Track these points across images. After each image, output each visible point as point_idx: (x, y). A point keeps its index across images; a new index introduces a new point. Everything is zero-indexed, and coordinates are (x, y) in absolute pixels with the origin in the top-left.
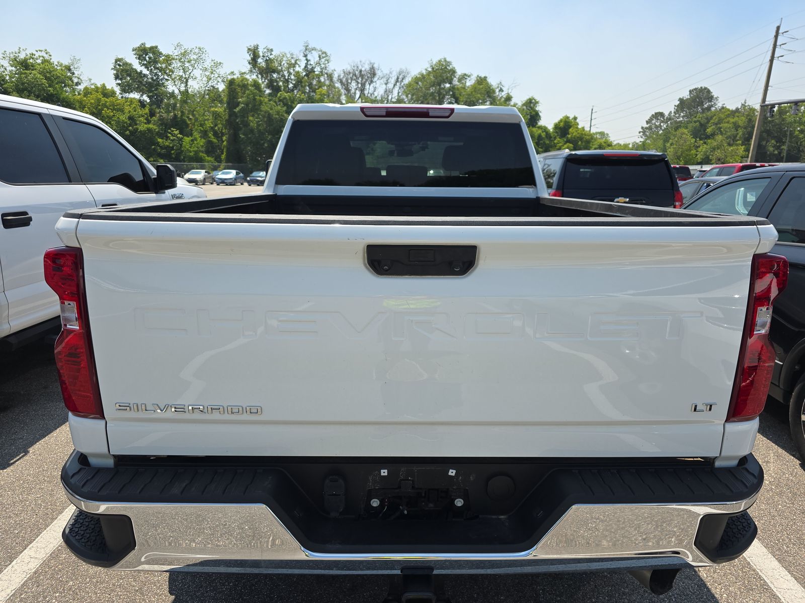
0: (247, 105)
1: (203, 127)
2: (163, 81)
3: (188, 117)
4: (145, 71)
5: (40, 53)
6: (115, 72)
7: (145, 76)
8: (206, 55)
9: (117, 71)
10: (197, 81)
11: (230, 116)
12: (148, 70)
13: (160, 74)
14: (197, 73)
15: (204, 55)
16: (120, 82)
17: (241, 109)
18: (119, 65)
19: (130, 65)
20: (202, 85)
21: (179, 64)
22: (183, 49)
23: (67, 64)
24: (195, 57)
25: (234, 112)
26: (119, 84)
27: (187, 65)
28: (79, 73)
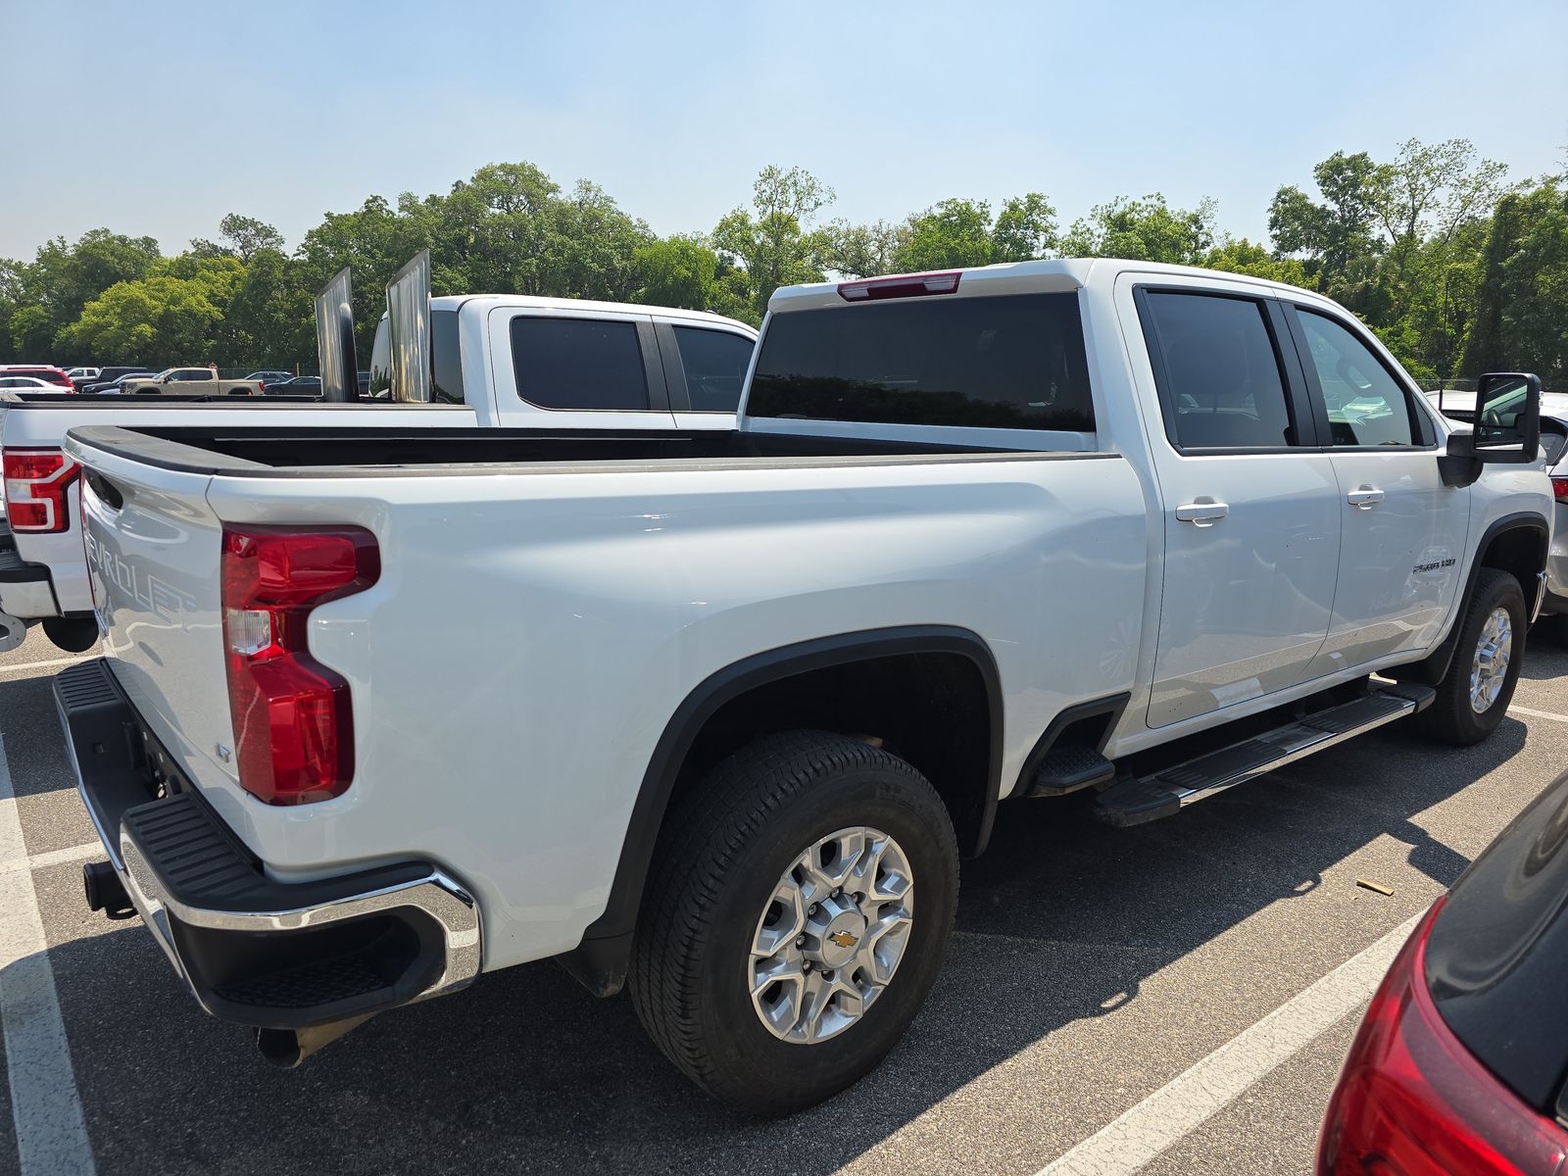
0: (1535, 249)
1: (1428, 306)
2: (1364, 220)
3: (1395, 287)
4: (1332, 206)
5: (1149, 201)
6: (1273, 215)
7: (1330, 214)
8: (1471, 154)
9: (1278, 212)
10: (1438, 210)
11: (1490, 276)
12: (1337, 203)
13: (1361, 207)
14: (1442, 194)
15: (1465, 153)
16: (1278, 232)
17: (1515, 261)
18: (1284, 202)
19: (1305, 197)
20: (1448, 218)
21: (1404, 181)
22: (1419, 149)
23: (1194, 212)
24: (1443, 162)
25: (1501, 267)
26: (1275, 237)
27: (1423, 179)
28: (1211, 225)
